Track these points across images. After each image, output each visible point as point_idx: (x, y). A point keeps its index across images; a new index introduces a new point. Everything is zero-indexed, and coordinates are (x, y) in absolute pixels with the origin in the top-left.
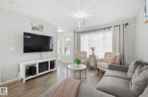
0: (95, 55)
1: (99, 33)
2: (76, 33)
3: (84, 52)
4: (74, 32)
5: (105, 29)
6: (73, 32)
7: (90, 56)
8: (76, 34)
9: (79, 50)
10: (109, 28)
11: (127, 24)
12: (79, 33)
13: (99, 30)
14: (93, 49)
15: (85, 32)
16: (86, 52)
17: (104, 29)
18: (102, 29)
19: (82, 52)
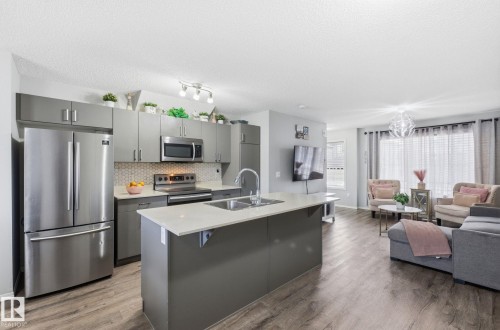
0: (427, 188)
1: (435, 135)
2: (366, 133)
3: (391, 182)
4: (359, 130)
6: (356, 131)
7: (414, 191)
8: (367, 137)
9: (374, 176)
10: (465, 125)
12: (374, 134)
13: (437, 127)
14: (420, 176)
16: (399, 182)
17: (449, 127)
18: (445, 126)
19: (386, 182)
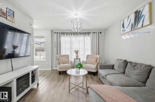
1: (80, 37)
2: (55, 33)
4: (52, 31)
5: (86, 33)
7: (75, 59)
8: (56, 35)
9: (59, 53)
10: (88, 33)
11: (101, 33)
12: (59, 33)
13: (80, 34)
15: (65, 34)
16: (68, 55)
18: (83, 33)
